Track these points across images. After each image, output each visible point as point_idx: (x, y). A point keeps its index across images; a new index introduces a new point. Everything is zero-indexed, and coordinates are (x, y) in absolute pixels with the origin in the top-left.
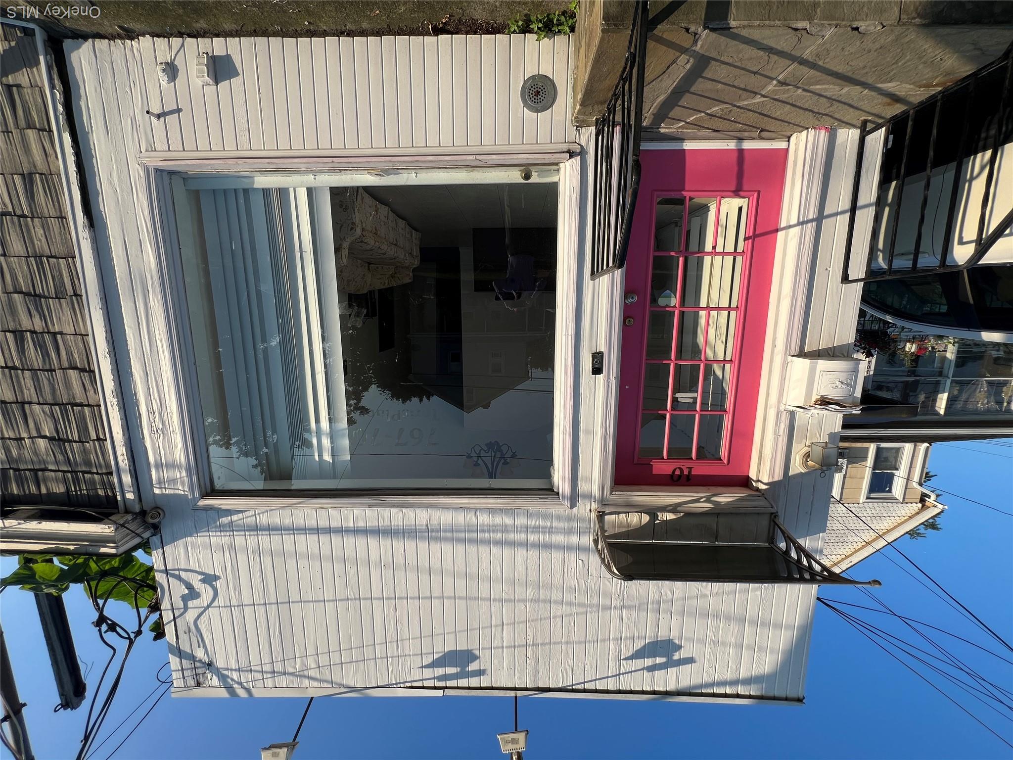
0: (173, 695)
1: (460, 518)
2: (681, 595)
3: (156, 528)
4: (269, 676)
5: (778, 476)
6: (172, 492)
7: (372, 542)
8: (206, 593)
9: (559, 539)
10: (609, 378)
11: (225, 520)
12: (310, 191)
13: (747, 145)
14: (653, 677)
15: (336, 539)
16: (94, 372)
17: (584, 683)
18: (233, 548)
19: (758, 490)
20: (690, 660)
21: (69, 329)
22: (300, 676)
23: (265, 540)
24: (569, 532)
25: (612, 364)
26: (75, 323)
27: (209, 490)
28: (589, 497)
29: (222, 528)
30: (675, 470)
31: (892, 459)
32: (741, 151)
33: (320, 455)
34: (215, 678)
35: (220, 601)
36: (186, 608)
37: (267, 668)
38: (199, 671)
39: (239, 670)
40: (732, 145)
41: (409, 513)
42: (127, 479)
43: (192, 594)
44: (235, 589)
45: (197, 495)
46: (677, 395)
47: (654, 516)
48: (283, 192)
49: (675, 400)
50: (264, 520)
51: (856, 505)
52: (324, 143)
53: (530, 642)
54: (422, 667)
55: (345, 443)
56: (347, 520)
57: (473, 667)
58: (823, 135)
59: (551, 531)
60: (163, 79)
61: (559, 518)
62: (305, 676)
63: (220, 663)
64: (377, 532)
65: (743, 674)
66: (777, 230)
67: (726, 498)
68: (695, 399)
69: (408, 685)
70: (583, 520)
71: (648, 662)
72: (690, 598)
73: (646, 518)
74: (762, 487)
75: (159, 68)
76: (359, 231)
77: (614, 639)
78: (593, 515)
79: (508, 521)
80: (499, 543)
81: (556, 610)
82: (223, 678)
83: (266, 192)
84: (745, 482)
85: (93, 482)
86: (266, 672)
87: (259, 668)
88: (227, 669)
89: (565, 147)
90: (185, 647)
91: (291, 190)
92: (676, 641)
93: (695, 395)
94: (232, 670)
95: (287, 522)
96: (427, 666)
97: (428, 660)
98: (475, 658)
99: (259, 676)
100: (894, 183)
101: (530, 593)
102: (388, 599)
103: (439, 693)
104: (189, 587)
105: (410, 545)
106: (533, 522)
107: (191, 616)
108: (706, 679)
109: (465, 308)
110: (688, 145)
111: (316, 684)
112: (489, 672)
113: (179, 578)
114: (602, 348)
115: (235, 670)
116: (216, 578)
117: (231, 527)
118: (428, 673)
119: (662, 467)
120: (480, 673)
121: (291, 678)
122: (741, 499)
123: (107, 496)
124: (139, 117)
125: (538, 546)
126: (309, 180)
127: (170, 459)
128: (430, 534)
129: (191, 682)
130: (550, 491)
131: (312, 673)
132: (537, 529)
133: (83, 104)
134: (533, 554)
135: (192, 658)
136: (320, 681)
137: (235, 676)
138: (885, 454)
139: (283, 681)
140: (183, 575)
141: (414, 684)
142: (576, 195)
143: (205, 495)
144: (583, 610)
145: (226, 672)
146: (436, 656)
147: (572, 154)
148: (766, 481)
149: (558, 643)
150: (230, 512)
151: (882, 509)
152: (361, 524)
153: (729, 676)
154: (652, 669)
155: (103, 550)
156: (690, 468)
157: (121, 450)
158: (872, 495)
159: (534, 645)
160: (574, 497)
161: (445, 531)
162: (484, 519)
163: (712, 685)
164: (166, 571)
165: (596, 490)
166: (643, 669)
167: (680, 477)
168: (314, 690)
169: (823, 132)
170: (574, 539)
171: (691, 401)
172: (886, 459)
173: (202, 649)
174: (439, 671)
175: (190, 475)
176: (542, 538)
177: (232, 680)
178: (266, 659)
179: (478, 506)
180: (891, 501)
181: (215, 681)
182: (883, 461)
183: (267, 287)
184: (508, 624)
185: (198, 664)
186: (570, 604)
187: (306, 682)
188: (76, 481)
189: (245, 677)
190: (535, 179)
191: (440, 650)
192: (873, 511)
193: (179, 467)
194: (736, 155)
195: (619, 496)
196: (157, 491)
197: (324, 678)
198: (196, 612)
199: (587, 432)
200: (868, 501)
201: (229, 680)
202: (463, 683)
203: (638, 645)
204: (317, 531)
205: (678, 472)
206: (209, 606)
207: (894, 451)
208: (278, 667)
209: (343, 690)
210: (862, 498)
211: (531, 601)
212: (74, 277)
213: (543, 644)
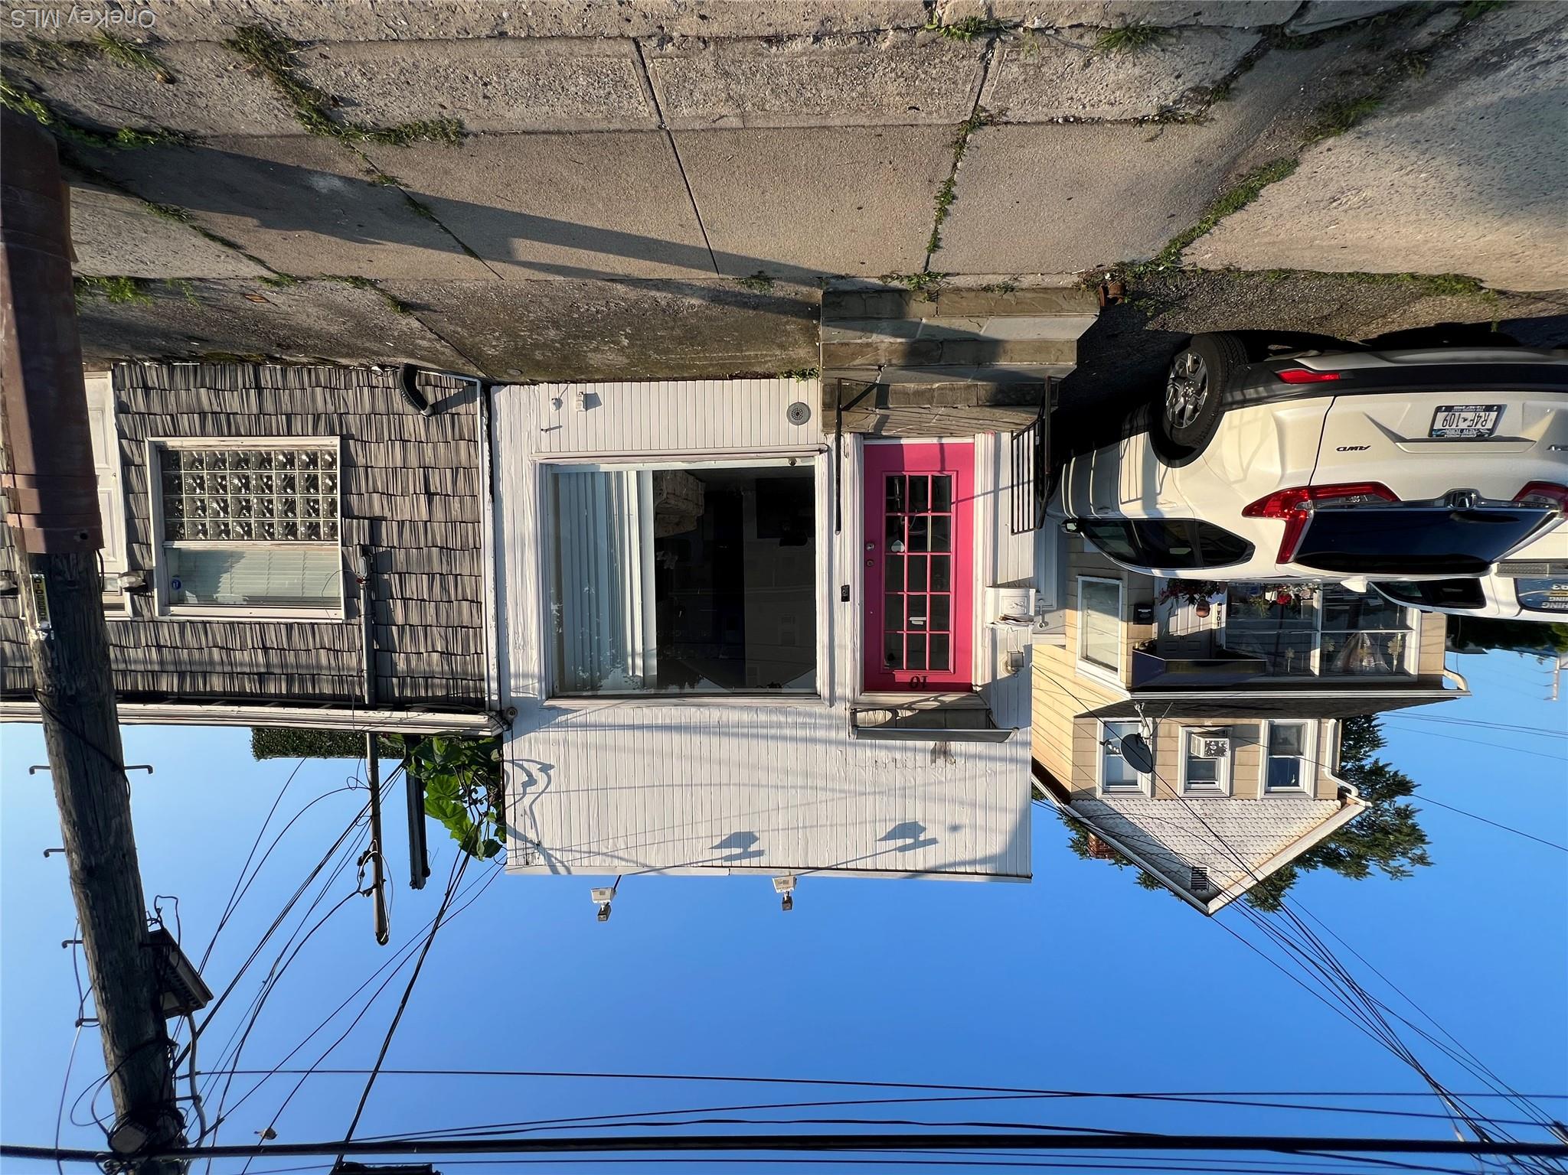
0: (507, 873)
1: (745, 717)
2: (921, 783)
3: (510, 725)
4: (587, 855)
5: (988, 680)
6: (524, 695)
7: (676, 736)
8: (541, 779)
9: (820, 734)
10: (854, 604)
11: (562, 718)
12: (638, 473)
13: (945, 441)
14: (904, 856)
15: (647, 734)
16: (481, 603)
17: (847, 862)
18: (566, 741)
19: (976, 692)
20: (934, 841)
21: (466, 571)
22: (612, 856)
23: (592, 736)
24: (829, 727)
25: (856, 593)
26: (472, 567)
27: (551, 695)
28: (844, 699)
29: (559, 725)
30: (913, 679)
31: (1294, 740)
32: (942, 445)
33: (634, 672)
34: (542, 857)
35: (552, 788)
36: (524, 793)
37: (585, 848)
38: (529, 851)
39: (561, 850)
40: (935, 441)
41: (705, 711)
42: (494, 685)
43: (531, 781)
44: (565, 777)
45: (544, 698)
46: (911, 619)
47: (895, 713)
48: (619, 474)
49: (909, 622)
50: (592, 718)
51: (1252, 802)
52: (655, 446)
53: (801, 825)
54: (712, 848)
55: (654, 662)
56: (657, 718)
57: (754, 848)
58: (991, 439)
59: (815, 727)
60: (553, 408)
61: (821, 716)
62: (615, 857)
63: (546, 845)
64: (679, 728)
65: (980, 855)
66: (973, 498)
67: (950, 698)
68: (925, 622)
69: (700, 864)
70: (840, 718)
71: (900, 842)
72: (930, 784)
73: (889, 715)
74: (979, 689)
75: (551, 403)
76: (665, 495)
77: (870, 822)
78: (848, 713)
79: (782, 719)
80: (774, 738)
81: (822, 796)
82: (548, 857)
83: (607, 474)
84: (968, 687)
85: (468, 688)
86: (584, 852)
87: (578, 848)
88: (552, 849)
89: (817, 447)
90: (521, 829)
91: (625, 474)
92: (921, 824)
93: (924, 619)
94: (556, 850)
95: (610, 721)
96: (716, 847)
97: (717, 841)
98: (756, 839)
99: (578, 855)
100: (1074, 459)
101: (800, 782)
102: (686, 785)
103: (725, 872)
104: (529, 775)
105: (705, 739)
106: (800, 720)
107: (527, 800)
108: (950, 859)
109: (747, 556)
110: (903, 441)
111: (624, 863)
112: (767, 852)
113: (521, 767)
114: (849, 582)
115: (559, 850)
116: (551, 767)
117: (566, 725)
118: (717, 853)
119: (902, 676)
120: (760, 853)
121: (604, 857)
122: (962, 698)
123: (477, 698)
124: (533, 433)
125: (805, 740)
126: (640, 467)
127: (526, 669)
128: (721, 730)
129: (522, 861)
130: (815, 694)
131: (621, 854)
132: (804, 725)
133: (498, 424)
134: (801, 746)
135: (525, 839)
136: (627, 861)
137: (558, 855)
138: (1282, 734)
139: (597, 860)
140: (526, 765)
141: (705, 864)
142: (826, 478)
143: (552, 696)
144: (843, 795)
145: (550, 852)
146: (724, 838)
147: (821, 451)
148: (979, 684)
149: (824, 826)
150: (567, 711)
151: (1288, 807)
152: (668, 721)
153: (968, 857)
154: (903, 849)
155: (481, 733)
156: (925, 677)
157: (493, 661)
158: (1273, 788)
159: (804, 827)
160: (832, 700)
161: (733, 727)
162: (763, 717)
163: (955, 864)
164: (513, 762)
165: (848, 693)
166: (895, 849)
167: (917, 684)
168: (622, 868)
169: (990, 435)
170: (833, 734)
171: (922, 623)
172: (1286, 741)
173: (534, 830)
174: (726, 852)
175: (540, 681)
176: (808, 733)
177: (556, 859)
178: (585, 840)
179: (758, 705)
180: (1300, 797)
181: (542, 860)
182: (1280, 744)
183: (603, 545)
184: (782, 808)
185: (529, 845)
186: (833, 790)
187: (616, 862)
188: (455, 687)
189: (567, 857)
190: (799, 463)
191: (727, 832)
192: (1277, 811)
193: (533, 677)
194: (938, 449)
195: (867, 697)
196: (513, 695)
197: (631, 858)
198: (533, 797)
199: (840, 646)
200: (1267, 796)
201: (553, 859)
202: (745, 862)
203: (890, 826)
204: (633, 727)
205: (915, 680)
206: (543, 792)
207: (1294, 730)
208: (594, 848)
209: (646, 869)
210: (1260, 793)
211: (801, 787)
212: (476, 534)
213: (811, 827)
